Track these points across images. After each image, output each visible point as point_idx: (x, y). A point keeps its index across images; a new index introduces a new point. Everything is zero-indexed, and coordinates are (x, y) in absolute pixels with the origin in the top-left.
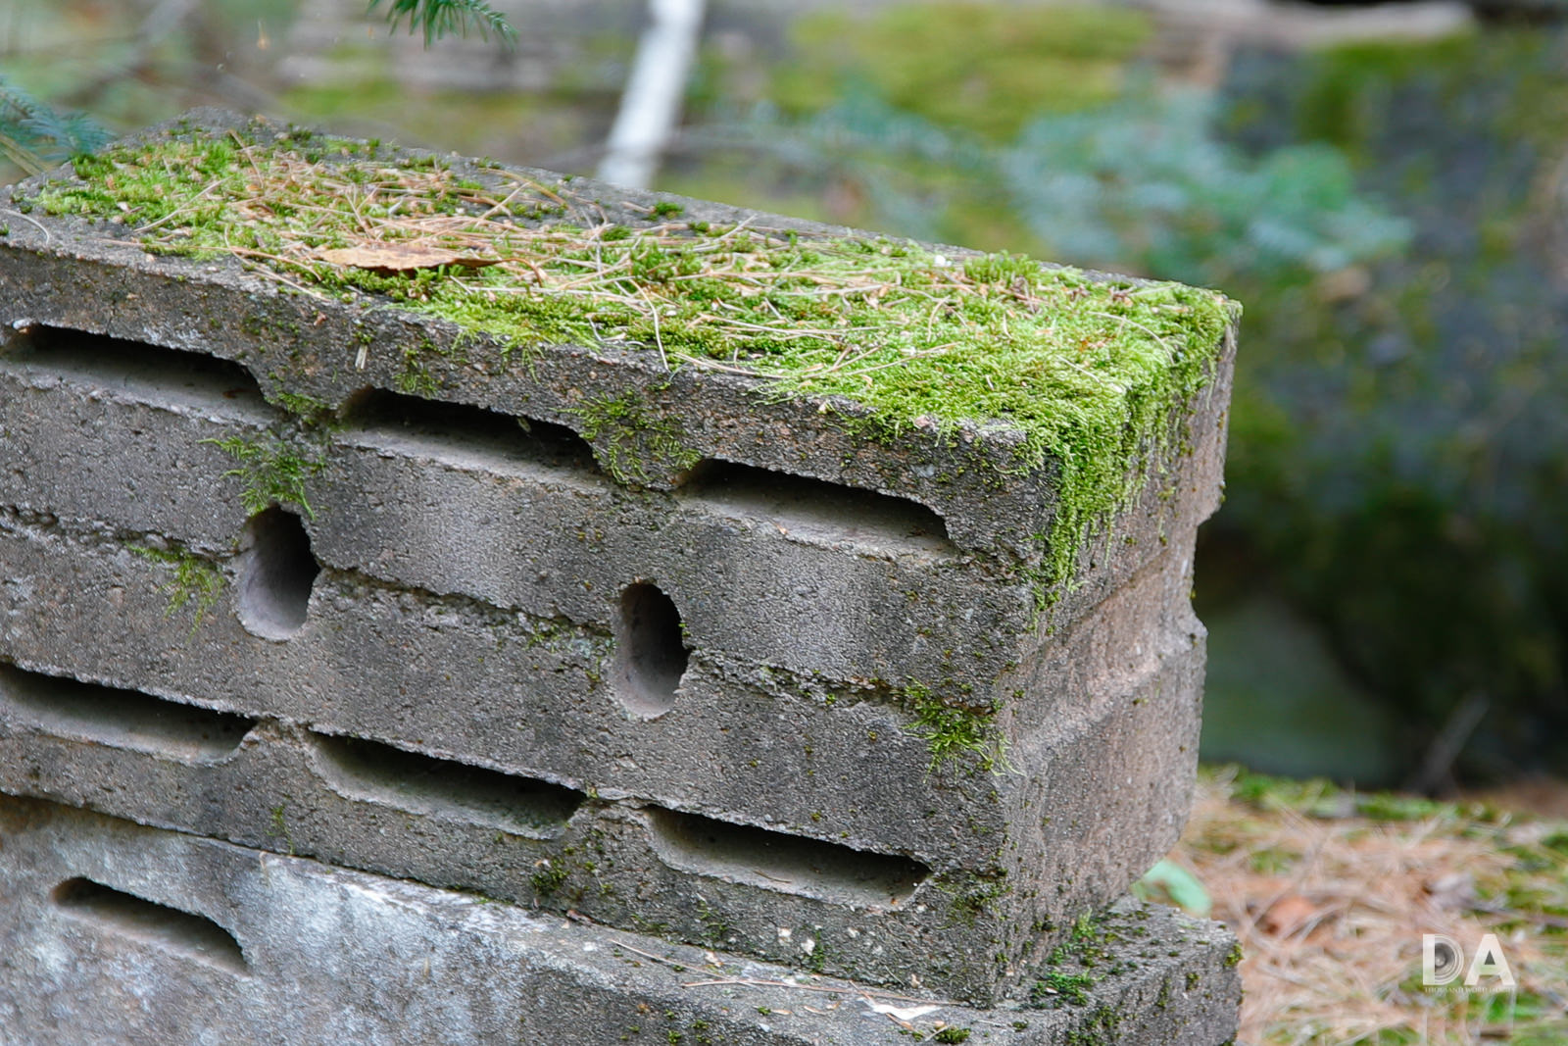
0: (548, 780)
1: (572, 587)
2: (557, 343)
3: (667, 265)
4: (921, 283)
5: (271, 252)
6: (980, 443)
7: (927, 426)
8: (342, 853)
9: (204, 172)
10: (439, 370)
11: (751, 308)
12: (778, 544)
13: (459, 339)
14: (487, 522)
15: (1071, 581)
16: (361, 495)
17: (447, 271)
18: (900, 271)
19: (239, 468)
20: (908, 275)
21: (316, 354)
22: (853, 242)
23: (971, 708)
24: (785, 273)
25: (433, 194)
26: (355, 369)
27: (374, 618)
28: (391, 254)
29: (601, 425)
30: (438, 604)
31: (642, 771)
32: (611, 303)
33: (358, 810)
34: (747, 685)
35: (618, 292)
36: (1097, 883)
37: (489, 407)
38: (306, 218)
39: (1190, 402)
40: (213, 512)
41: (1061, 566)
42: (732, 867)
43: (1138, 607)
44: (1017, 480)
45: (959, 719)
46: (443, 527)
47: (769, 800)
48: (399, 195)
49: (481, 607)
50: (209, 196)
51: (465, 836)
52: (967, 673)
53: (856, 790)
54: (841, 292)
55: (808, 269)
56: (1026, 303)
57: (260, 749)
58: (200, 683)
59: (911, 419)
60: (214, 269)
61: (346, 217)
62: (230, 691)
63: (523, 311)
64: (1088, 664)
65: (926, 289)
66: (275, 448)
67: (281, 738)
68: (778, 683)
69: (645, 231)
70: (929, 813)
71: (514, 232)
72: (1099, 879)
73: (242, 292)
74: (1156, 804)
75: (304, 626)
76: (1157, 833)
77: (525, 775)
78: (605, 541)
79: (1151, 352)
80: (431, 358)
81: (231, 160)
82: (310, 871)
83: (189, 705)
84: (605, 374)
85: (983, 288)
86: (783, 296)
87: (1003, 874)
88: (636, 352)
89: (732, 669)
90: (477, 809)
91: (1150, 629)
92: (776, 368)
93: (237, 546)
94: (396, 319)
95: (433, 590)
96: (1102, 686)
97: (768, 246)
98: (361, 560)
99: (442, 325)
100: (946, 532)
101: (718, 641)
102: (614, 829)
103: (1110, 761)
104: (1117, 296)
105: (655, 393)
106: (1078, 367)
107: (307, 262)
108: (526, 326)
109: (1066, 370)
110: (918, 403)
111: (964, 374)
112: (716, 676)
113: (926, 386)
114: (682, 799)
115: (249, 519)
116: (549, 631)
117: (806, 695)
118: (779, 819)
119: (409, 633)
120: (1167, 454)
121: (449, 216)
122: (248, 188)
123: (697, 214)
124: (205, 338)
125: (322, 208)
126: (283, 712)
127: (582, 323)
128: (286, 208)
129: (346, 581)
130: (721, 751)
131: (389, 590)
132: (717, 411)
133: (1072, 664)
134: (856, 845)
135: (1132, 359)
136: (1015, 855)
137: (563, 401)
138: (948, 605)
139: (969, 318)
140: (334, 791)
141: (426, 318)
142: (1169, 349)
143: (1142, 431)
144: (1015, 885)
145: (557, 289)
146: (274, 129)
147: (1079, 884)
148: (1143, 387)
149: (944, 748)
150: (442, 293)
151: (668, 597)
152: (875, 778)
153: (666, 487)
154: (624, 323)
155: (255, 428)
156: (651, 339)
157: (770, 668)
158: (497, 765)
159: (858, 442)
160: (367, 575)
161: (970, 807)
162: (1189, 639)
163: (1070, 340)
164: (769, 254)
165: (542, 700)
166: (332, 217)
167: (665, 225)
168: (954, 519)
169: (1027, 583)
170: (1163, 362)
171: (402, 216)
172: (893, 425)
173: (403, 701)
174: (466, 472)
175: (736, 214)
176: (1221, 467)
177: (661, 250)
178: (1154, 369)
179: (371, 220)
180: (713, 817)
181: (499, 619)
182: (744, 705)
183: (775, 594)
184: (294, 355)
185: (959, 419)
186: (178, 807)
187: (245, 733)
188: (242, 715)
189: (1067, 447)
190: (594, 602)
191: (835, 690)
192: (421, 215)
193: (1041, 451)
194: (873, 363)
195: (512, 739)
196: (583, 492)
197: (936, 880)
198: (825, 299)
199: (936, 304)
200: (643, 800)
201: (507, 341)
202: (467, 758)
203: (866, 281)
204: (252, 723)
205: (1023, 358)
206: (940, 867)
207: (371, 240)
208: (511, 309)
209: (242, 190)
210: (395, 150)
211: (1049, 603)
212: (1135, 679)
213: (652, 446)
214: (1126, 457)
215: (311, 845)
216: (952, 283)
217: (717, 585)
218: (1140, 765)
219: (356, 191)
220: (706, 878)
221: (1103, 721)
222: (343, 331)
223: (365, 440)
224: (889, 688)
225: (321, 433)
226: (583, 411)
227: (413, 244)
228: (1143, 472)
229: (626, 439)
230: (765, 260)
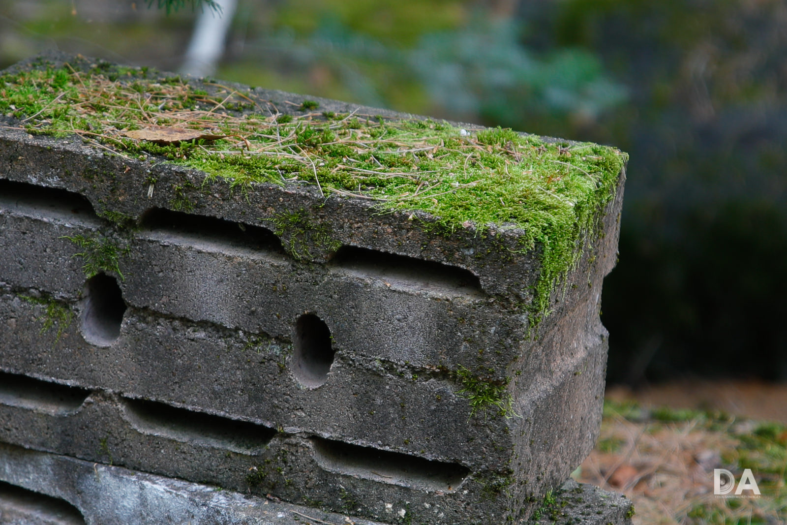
0: (256, 422)
1: (269, 316)
2: (260, 182)
3: (316, 137)
4: (454, 145)
5: (98, 133)
6: (500, 236)
7: (470, 227)
8: (140, 464)
9: (54, 87)
10: (194, 198)
11: (365, 161)
12: (385, 292)
13: (206, 180)
14: (222, 281)
15: (546, 310)
16: (150, 266)
17: (197, 143)
18: (442, 138)
19: (82, 252)
20: (447, 140)
21: (125, 189)
22: (413, 122)
23: (494, 382)
24: (379, 140)
25: (181, 98)
26: (147, 197)
27: (158, 334)
28: (164, 133)
29: (285, 227)
30: (194, 326)
31: (309, 417)
32: (287, 158)
33: (149, 440)
34: (368, 370)
35: (290, 152)
36: (556, 474)
37: (223, 218)
38: (114, 113)
39: (604, 209)
40: (67, 277)
41: (542, 303)
42: (359, 470)
43: (575, 321)
44: (520, 256)
45: (487, 388)
46: (197, 284)
47: (380, 433)
48: (163, 98)
49: (218, 328)
50: (59, 101)
51: (209, 454)
52: (492, 363)
53: (429, 427)
54: (411, 150)
55: (392, 138)
56: (514, 155)
57: (93, 407)
58: (59, 371)
59: (460, 223)
60: (67, 142)
61: (136, 112)
62: (77, 375)
63: (240, 164)
64: (551, 354)
65: (458, 149)
66: (102, 241)
67: (105, 401)
68: (385, 369)
69: (300, 117)
70: (470, 440)
71: (229, 119)
72: (556, 471)
73: (83, 155)
74: (583, 428)
75: (118, 339)
76: (584, 443)
77: (243, 420)
78: (288, 291)
79: (585, 182)
80: (190, 191)
81: (69, 80)
82: (122, 474)
83: (53, 383)
84: (288, 199)
85: (489, 147)
86: (381, 153)
87: (511, 473)
88: (305, 186)
89: (359, 361)
90: (215, 438)
91: (580, 333)
92: (383, 195)
93: (81, 295)
94: (170, 169)
95: (191, 318)
96: (558, 366)
97: (368, 125)
98: (151, 302)
99: (196, 172)
100: (480, 286)
101: (351, 346)
102: (293, 450)
103: (563, 407)
104: (562, 151)
105: (316, 209)
106: (548, 192)
107: (117, 137)
108: (243, 173)
109: (542, 194)
110: (464, 214)
111: (488, 197)
112: (350, 365)
113: (467, 204)
114: (331, 433)
115: (87, 281)
116: (257, 340)
117: (401, 375)
118: (386, 443)
119: (177, 342)
120: (592, 238)
121: (192, 110)
122: (80, 96)
123: (326, 107)
124: (62, 181)
125: (122, 107)
126: (107, 386)
127: (273, 171)
128: (103, 107)
129: (142, 314)
130: (353, 406)
131: (166, 319)
132: (351, 219)
133: (544, 355)
134: (429, 457)
135: (576, 187)
136: (517, 461)
137: (265, 214)
138: (481, 325)
139: (485, 164)
140: (136, 430)
141: (187, 169)
142: (594, 181)
143: (582, 226)
144: (517, 478)
145: (258, 151)
146: (89, 62)
147: (547, 475)
148: (582, 202)
149: (479, 404)
150: (194, 154)
151: (323, 322)
152: (439, 421)
153: (322, 261)
154: (296, 170)
155: (90, 230)
156: (312, 179)
157: (381, 361)
158: (227, 415)
159: (431, 236)
160: (154, 311)
161: (493, 436)
162: (600, 338)
163: (542, 177)
164: (370, 130)
165: (252, 379)
166: (129, 112)
167: (310, 114)
168: (485, 278)
169: (525, 312)
170: (592, 188)
171: (167, 111)
172: (451, 226)
173: (174, 379)
174: (210, 253)
175: (347, 107)
176: (617, 243)
177: (311, 128)
178: (588, 191)
179: (150, 113)
180: (349, 442)
181: (228, 334)
182: (366, 381)
183: (383, 320)
184: (112, 190)
185: (488, 223)
186: (48, 439)
187: (85, 399)
188: (84, 388)
189: (546, 237)
190: (282, 325)
191: (417, 373)
192: (177, 110)
193: (533, 240)
194: (436, 191)
195: (236, 400)
196: (276, 264)
197: (474, 476)
198: (404, 154)
199: (466, 157)
200: (309, 433)
201: (233, 181)
202: (210, 411)
203: (425, 144)
204: (88, 392)
205: (518, 187)
206: (476, 469)
207: (152, 125)
208: (234, 163)
209: (78, 97)
210: (156, 73)
211: (536, 323)
212: (574, 361)
213: (314, 238)
214: (573, 241)
215: (122, 459)
216: (472, 144)
217: (351, 315)
218: (577, 408)
219: (140, 97)
220: (345, 476)
221: (560, 385)
222: (140, 176)
223: (152, 236)
224: (448, 371)
225: (127, 232)
226: (275, 219)
227: (175, 126)
228: (581, 249)
229: (299, 235)
230: (368, 133)
